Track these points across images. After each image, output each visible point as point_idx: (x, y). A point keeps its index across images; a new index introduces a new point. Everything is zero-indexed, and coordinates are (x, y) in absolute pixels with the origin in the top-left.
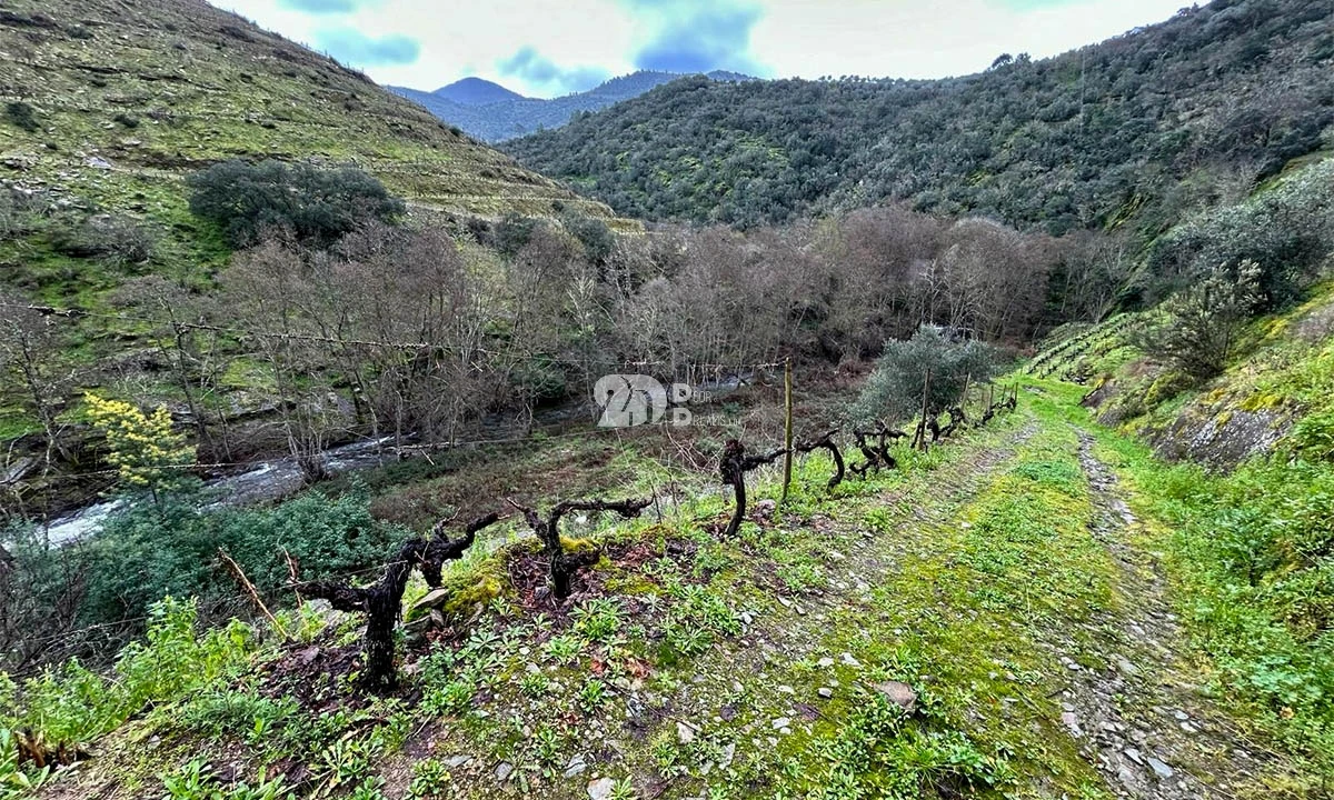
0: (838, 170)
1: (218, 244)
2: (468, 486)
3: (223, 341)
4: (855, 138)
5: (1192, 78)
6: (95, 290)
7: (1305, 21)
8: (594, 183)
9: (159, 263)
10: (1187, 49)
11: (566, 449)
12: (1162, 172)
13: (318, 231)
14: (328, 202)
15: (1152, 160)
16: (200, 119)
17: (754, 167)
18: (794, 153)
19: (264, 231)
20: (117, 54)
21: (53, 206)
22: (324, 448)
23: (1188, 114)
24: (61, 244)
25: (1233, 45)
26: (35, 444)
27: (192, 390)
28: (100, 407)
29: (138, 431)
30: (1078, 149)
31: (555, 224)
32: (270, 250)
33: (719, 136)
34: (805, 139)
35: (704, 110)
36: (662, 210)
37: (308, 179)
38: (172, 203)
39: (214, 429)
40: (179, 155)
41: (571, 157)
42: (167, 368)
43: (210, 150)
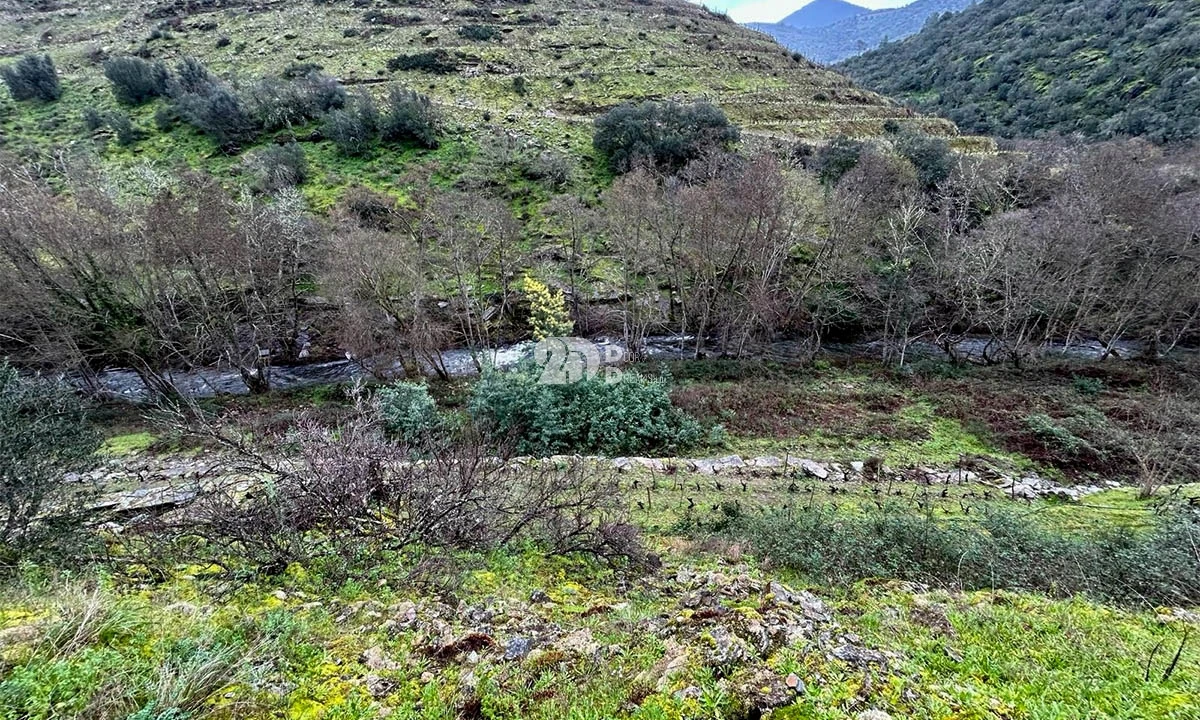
1: (604, 170)
2: (750, 397)
3: (596, 244)
6: (537, 203)
9: (571, 185)
11: (849, 384)
13: (672, 159)
14: (681, 133)
16: (610, 74)
19: (637, 159)
20: (571, 33)
21: (525, 146)
22: (645, 335)
24: (525, 171)
26: (498, 300)
27: (574, 277)
28: (531, 285)
29: (547, 305)
31: (884, 145)
32: (638, 176)
36: (1026, 123)
37: (671, 115)
38: (583, 140)
39: (582, 307)
40: (593, 103)
41: (913, 70)
42: (564, 260)
43: (610, 98)
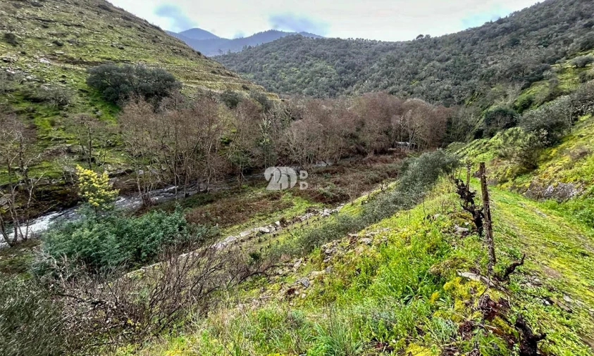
0: (356, 76)
1: (98, 98)
4: (363, 63)
5: (492, 49)
6: (43, 117)
7: (531, 31)
8: (253, 76)
9: (73, 106)
10: (489, 38)
12: (485, 84)
15: (481, 80)
16: (91, 44)
17: (322, 73)
18: (339, 68)
20: (54, 14)
21: (24, 79)
23: (492, 62)
24: (28, 96)
25: (507, 38)
29: (96, 182)
30: (452, 73)
33: (307, 59)
34: (343, 63)
35: (301, 48)
36: (283, 89)
37: (141, 72)
38: (78, 80)
40: (81, 59)
41: (243, 65)
43: (94, 58)
